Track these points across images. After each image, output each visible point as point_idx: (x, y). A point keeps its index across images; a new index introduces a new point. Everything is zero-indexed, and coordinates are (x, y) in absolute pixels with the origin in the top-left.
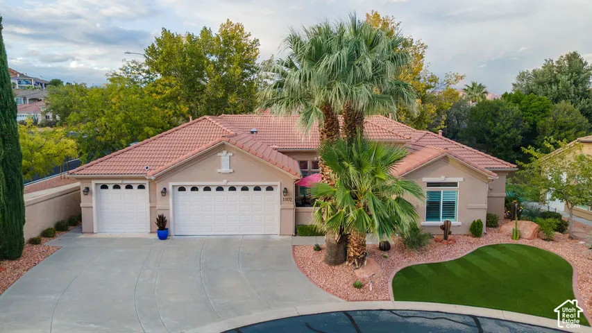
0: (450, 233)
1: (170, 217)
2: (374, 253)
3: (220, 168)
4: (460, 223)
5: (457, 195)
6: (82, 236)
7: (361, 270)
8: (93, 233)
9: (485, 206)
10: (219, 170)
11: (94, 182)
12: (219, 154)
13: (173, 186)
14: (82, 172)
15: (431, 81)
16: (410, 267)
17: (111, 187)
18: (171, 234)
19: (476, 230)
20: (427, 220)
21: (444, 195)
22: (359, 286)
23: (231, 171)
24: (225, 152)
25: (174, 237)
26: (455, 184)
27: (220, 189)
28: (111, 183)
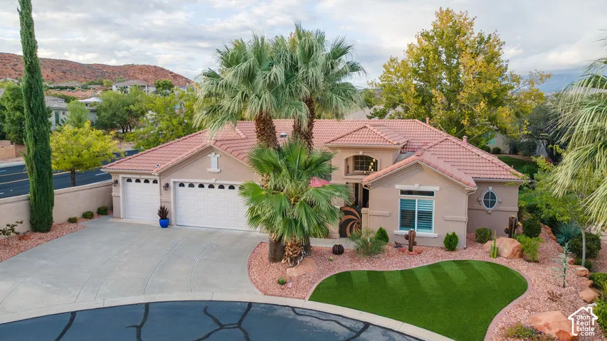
0: (414, 244)
1: (171, 208)
2: (322, 255)
3: (210, 167)
4: (436, 235)
5: (433, 205)
6: (111, 220)
7: (293, 269)
8: (120, 218)
9: (465, 218)
10: (209, 170)
11: (121, 176)
12: (209, 155)
13: (175, 182)
14: (111, 167)
15: (514, 81)
16: (348, 273)
17: (134, 180)
18: (173, 223)
19: (451, 243)
20: (400, 229)
21: (419, 204)
22: (283, 283)
23: (219, 170)
24: (213, 154)
25: (176, 226)
26: (431, 194)
27: (211, 186)
28: (134, 177)
